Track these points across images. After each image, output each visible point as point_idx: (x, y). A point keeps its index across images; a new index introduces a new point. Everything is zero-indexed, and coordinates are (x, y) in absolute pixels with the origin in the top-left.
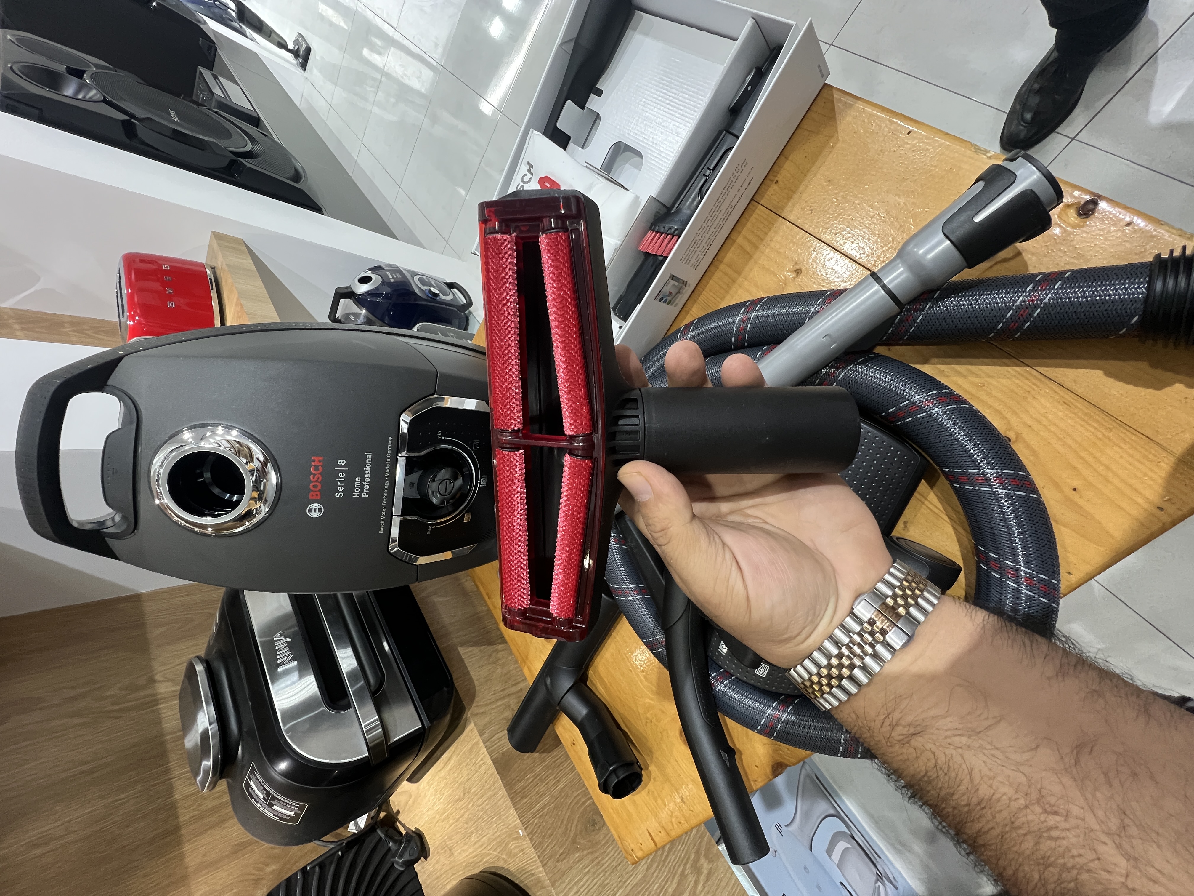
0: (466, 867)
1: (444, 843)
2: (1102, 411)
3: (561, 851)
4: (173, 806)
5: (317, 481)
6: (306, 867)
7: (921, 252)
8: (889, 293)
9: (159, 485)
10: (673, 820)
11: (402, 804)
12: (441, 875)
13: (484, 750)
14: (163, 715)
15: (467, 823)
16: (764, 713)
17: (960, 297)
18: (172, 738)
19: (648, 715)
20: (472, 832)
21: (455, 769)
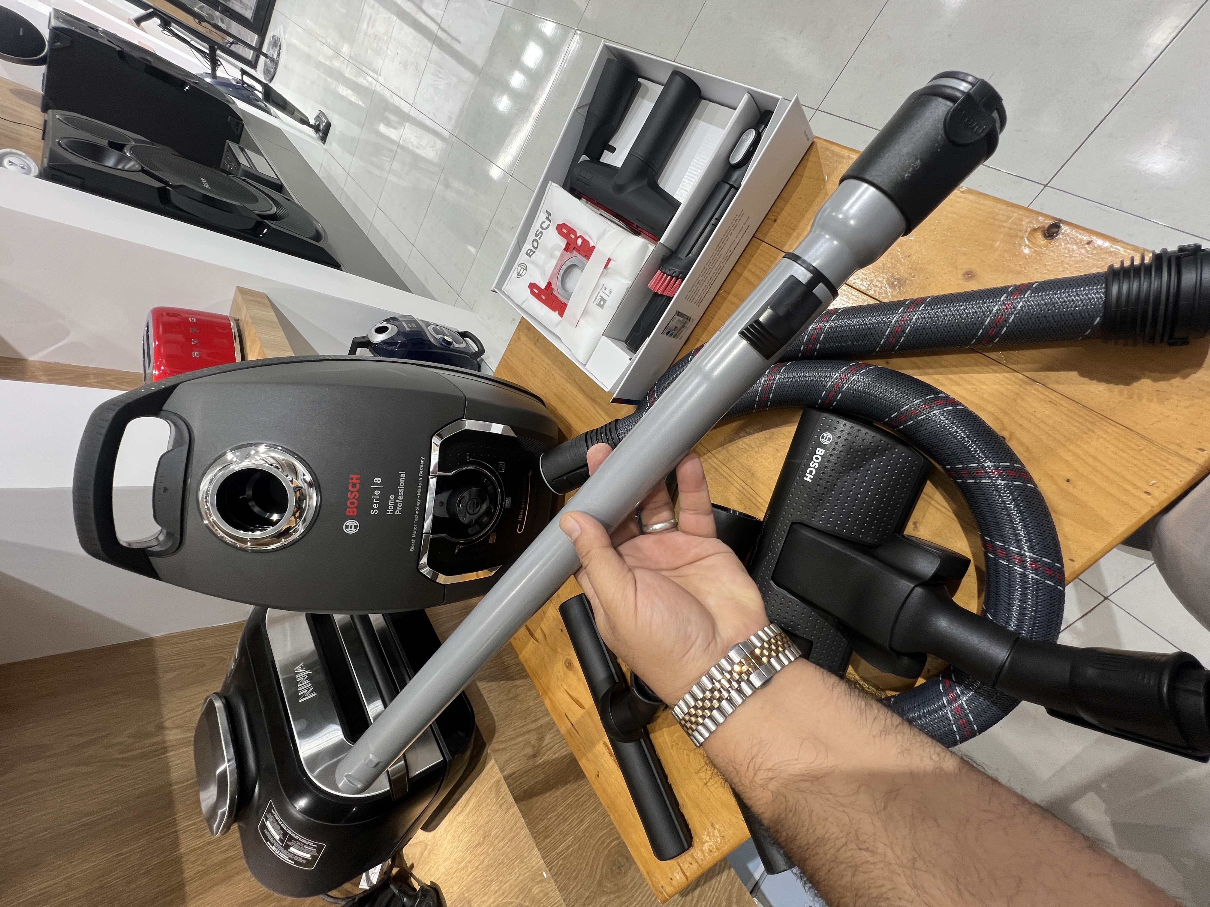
1: (461, 896)
3: (587, 895)
4: (178, 861)
5: (354, 498)
9: (206, 502)
10: (705, 850)
13: (505, 788)
14: (171, 764)
15: (487, 870)
18: (181, 787)
20: (492, 880)
21: (474, 811)
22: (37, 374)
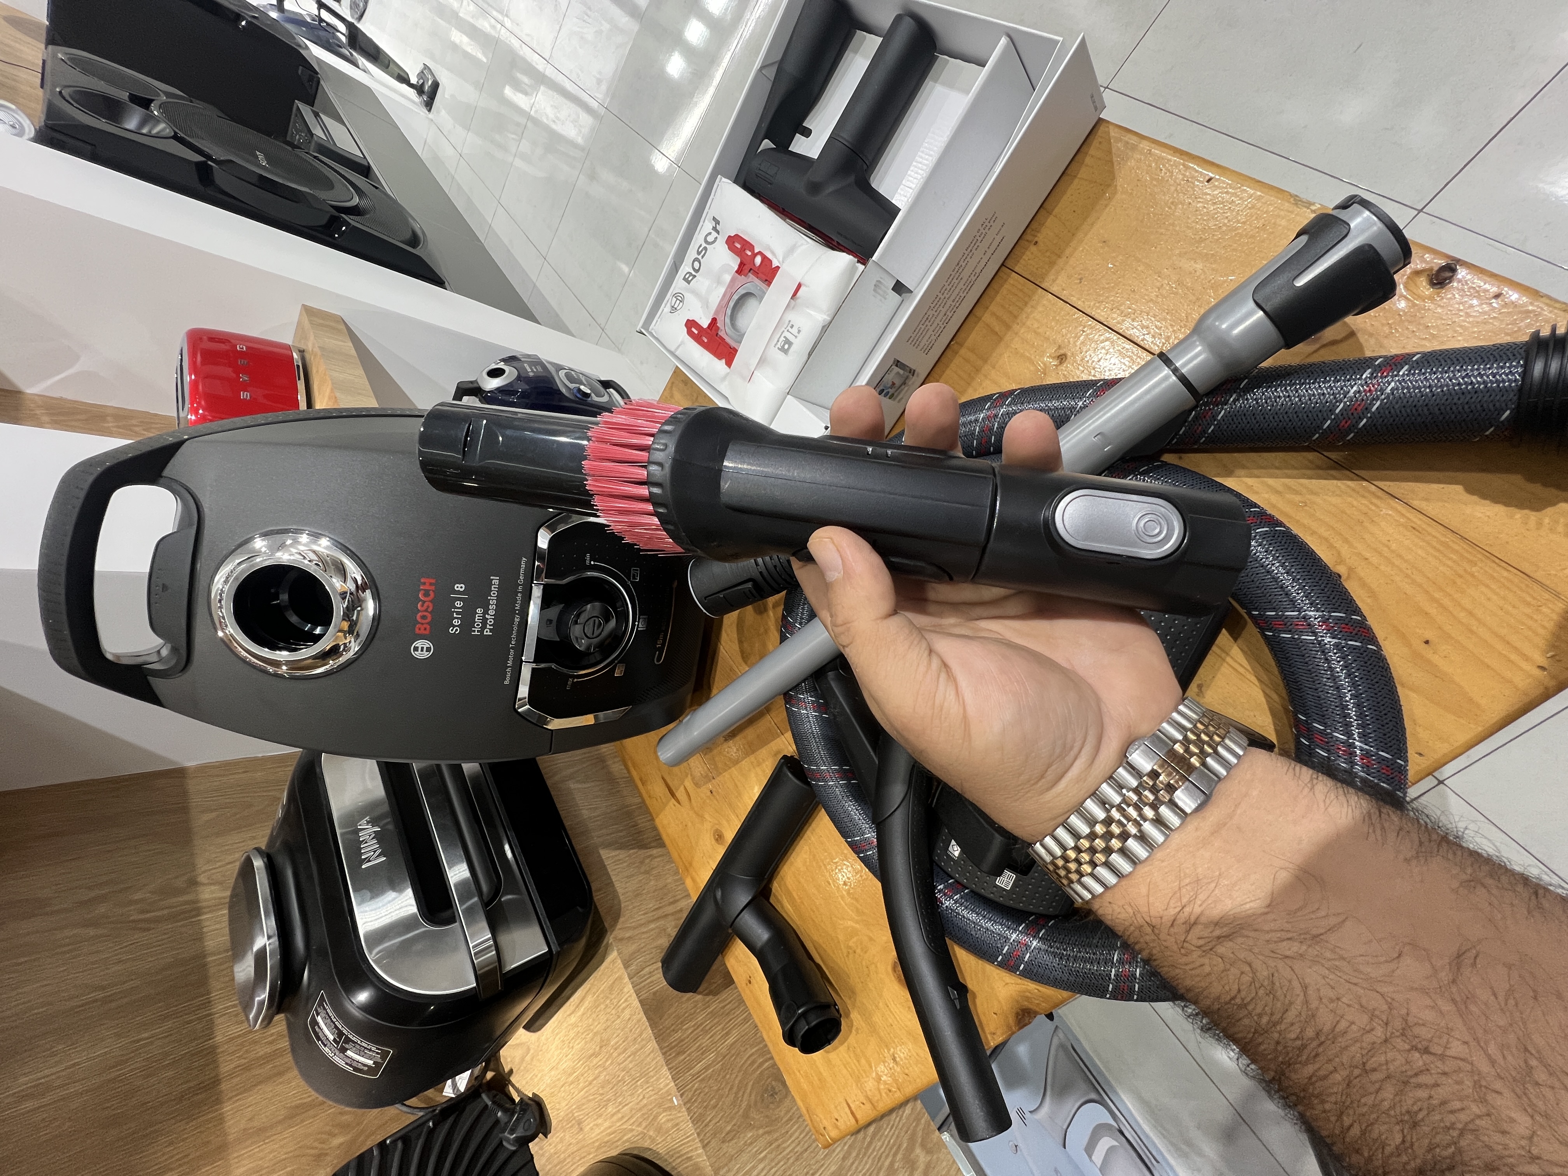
0: (599, 1147)
1: (570, 1115)
2: (1463, 538)
3: (728, 1128)
4: (213, 1051)
5: (426, 611)
6: (385, 1141)
7: (1224, 326)
8: (1183, 379)
9: (221, 607)
10: (882, 1087)
11: (517, 1060)
12: (565, 1159)
13: (629, 988)
14: (205, 930)
15: (603, 1087)
16: (1007, 939)
17: (1275, 386)
18: (217, 960)
19: (851, 944)
20: (609, 1100)
21: (589, 1013)
22: (38, 412)
